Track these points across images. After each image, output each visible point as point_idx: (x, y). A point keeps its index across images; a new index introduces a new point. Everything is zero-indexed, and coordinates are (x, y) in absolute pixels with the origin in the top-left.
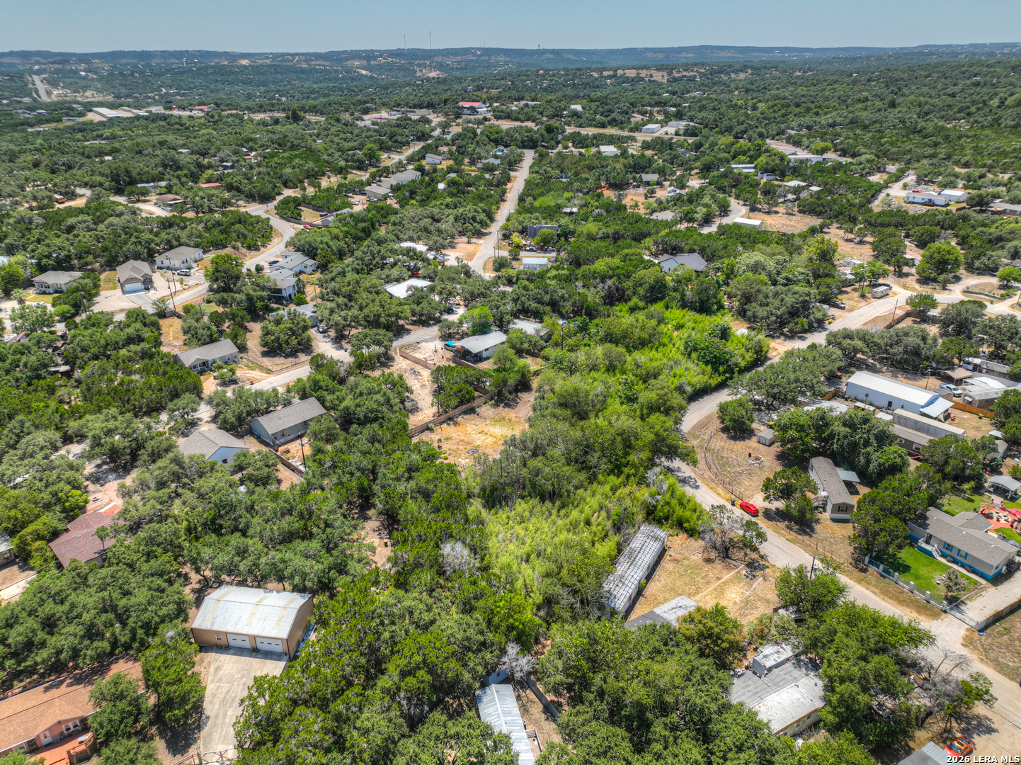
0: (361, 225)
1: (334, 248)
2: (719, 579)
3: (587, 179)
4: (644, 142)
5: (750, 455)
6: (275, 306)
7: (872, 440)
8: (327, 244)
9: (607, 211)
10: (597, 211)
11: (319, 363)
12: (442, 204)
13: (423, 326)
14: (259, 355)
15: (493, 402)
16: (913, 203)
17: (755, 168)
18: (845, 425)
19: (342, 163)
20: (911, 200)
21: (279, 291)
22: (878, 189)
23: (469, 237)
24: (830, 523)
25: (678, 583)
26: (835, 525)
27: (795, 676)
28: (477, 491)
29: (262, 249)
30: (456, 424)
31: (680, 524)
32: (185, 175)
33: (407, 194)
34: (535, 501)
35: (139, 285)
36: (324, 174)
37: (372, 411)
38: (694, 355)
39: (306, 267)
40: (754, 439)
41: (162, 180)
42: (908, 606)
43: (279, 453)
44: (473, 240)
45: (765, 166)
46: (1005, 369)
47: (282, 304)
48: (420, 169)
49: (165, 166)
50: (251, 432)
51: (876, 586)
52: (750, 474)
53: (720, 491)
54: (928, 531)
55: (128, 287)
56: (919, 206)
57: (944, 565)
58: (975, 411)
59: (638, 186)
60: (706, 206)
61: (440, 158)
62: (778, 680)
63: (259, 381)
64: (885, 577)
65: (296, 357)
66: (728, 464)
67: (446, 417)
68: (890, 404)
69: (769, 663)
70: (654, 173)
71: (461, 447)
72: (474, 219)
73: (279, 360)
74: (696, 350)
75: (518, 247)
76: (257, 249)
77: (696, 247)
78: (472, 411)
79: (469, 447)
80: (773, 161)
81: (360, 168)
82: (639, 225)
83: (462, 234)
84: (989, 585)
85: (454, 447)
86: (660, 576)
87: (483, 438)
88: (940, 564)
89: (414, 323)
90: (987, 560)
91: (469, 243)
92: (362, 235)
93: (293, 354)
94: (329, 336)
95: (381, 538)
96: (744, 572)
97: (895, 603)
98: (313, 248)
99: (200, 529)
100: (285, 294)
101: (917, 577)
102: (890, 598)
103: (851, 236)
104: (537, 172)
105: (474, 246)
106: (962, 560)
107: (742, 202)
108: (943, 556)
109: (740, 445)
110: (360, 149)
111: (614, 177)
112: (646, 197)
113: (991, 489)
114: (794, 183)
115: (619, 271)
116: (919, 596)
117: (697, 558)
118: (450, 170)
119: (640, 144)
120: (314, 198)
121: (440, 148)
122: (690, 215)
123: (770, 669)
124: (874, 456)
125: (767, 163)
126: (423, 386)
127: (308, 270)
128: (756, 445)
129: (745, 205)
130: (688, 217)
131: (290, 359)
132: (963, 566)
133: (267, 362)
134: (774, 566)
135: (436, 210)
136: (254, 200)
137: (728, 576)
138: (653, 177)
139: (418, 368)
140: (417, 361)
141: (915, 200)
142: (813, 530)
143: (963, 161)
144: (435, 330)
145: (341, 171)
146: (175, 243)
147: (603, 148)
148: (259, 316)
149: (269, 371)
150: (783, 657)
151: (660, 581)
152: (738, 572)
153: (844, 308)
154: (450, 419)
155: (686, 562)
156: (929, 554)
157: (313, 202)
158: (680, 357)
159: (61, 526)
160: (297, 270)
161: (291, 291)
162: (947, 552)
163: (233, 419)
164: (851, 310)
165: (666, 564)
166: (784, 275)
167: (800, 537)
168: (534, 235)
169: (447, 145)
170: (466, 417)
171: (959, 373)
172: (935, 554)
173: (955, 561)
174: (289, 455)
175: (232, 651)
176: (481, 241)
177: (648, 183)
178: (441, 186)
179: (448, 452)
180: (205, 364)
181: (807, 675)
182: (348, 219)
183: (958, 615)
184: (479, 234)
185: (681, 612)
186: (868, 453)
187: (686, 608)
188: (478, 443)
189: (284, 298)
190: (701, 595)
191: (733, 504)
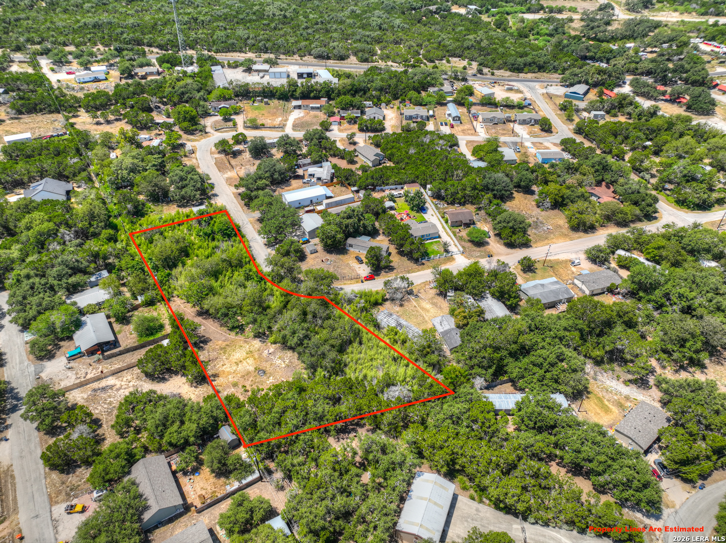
2: (415, 307)
25: (415, 320)
40: (308, 253)
43: (200, 505)
46: (309, 160)
52: (338, 267)
54: (414, 236)
58: (331, 184)
62: (487, 308)
64: (429, 261)
68: (310, 202)
71: (251, 379)
79: (254, 374)
84: (440, 239)
87: (245, 364)
90: (436, 232)
95: (347, 438)
101: (432, 253)
102: (441, 265)
108: (424, 240)
109: (310, 261)
113: (390, 210)
116: (443, 257)
117: (398, 308)
128: (314, 255)
132: (430, 239)
137: (414, 303)
139: (96, 385)
140: (82, 385)
141: (84, 80)
152: (413, 299)
155: (400, 313)
162: (423, 238)
167: (394, 271)
170: (208, 368)
171: (299, 172)
173: (428, 240)
181: (486, 300)
183: (455, 254)
185: (445, 322)
186: (364, 224)
187: (443, 320)
188: (251, 368)
190: (425, 316)
191: (362, 282)
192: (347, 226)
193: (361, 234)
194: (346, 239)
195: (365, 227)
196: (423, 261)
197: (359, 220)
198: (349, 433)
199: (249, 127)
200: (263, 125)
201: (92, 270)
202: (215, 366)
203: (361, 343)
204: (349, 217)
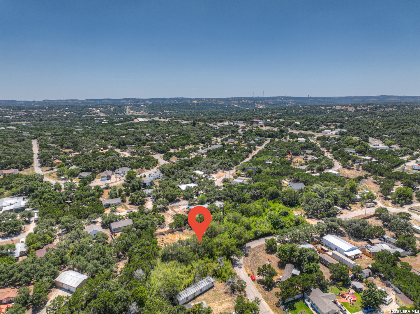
2: (224, 299)
4: (318, 137)
5: (269, 260)
6: (142, 188)
7: (306, 259)
8: (168, 169)
9: (281, 164)
10: (277, 163)
13: (186, 200)
14: (128, 204)
15: (191, 228)
16: (414, 169)
17: (355, 150)
18: (299, 252)
19: (196, 141)
20: (414, 168)
21: (145, 184)
23: (223, 170)
25: (209, 298)
29: (151, 169)
30: (174, 234)
32: (141, 143)
33: (212, 153)
34: (177, 262)
35: (106, 178)
36: (188, 144)
38: (270, 221)
39: (160, 176)
40: (275, 254)
41: (133, 144)
44: (224, 171)
46: (395, 242)
47: (145, 188)
48: (223, 144)
49: (136, 140)
50: (109, 228)
53: (248, 271)
54: (309, 296)
55: (103, 178)
57: (310, 311)
58: (372, 257)
59: (303, 155)
61: (234, 140)
63: (122, 212)
64: (284, 310)
65: (138, 206)
66: (259, 261)
68: (336, 249)
70: (312, 150)
72: (227, 164)
73: (133, 206)
75: (239, 175)
76: (149, 169)
77: (305, 181)
78: (182, 230)
80: (362, 148)
81: (203, 143)
82: (289, 170)
86: (205, 295)
91: (223, 172)
94: (153, 200)
96: (235, 299)
103: (376, 181)
104: (266, 147)
106: (317, 310)
107: (341, 164)
109: (268, 256)
112: (303, 159)
113: (352, 287)
114: (366, 157)
119: (316, 138)
120: (179, 152)
121: (236, 137)
122: (312, 168)
124: (305, 266)
125: (359, 149)
127: (161, 178)
128: (274, 256)
131: (136, 206)
132: (317, 312)
133: (129, 206)
135: (216, 160)
136: (159, 153)
138: (310, 152)
139: (174, 214)
140: (175, 212)
141: (415, 168)
142: (271, 290)
144: (188, 202)
145: (195, 144)
146: (123, 165)
147: (300, 139)
148: (135, 191)
149: (127, 209)
151: (204, 296)
152: (233, 299)
154: (173, 232)
155: (218, 292)
156: (307, 306)
158: (266, 221)
159: (41, 246)
160: (156, 177)
161: (148, 184)
163: (105, 223)
164: (352, 211)
165: (211, 292)
167: (266, 291)
168: (246, 171)
169: (240, 135)
172: (309, 306)
173: (315, 310)
175: (63, 290)
176: (228, 172)
177: (307, 154)
178: (226, 151)
180: (109, 205)
184: (229, 169)
189: (147, 186)
190: (214, 303)
191: (249, 276)
194: (288, 262)
196: (282, 307)
202: (180, 233)
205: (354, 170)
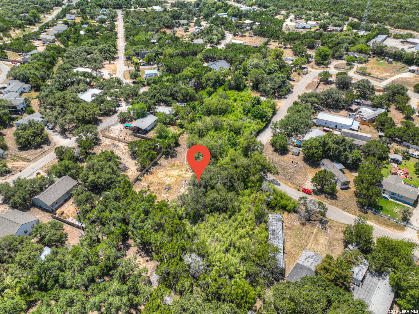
0: (48, 60)
1: (39, 76)
2: (312, 233)
3: (155, 24)
4: (172, 3)
6: (15, 116)
7: (348, 149)
9: (172, 41)
10: (167, 41)
11: (61, 152)
12: (88, 43)
13: (107, 116)
14: (17, 150)
15: (164, 156)
17: (227, 14)
18: (334, 143)
19: (20, 22)
20: (297, 27)
21: (15, 107)
22: (281, 22)
23: (110, 61)
24: (341, 191)
25: (297, 241)
26: (343, 192)
27: (374, 282)
28: (184, 215)
30: (151, 173)
31: (284, 208)
33: (66, 38)
34: (216, 215)
36: (10, 29)
37: (108, 179)
38: (249, 115)
39: (24, 89)
40: (290, 153)
42: (391, 227)
43: (57, 216)
44: (112, 62)
45: (232, 14)
46: (369, 103)
47: (18, 114)
48: (66, 23)
50: (34, 205)
51: (374, 220)
52: (297, 172)
53: (290, 185)
54: (384, 188)
56: (301, 29)
58: (367, 124)
59: (179, 27)
60: (217, 35)
61: (74, 16)
62: (369, 287)
63: (25, 168)
64: (375, 214)
65: (42, 148)
66: (285, 168)
67: (144, 170)
68: (336, 126)
69: (361, 278)
70: (184, 19)
71: (160, 187)
72: (109, 50)
73: (32, 152)
74: (249, 112)
75: (137, 64)
77: (222, 57)
78: (156, 164)
79: (164, 186)
80: (235, 11)
81: (31, 23)
82: (191, 47)
83: (106, 59)
84: (413, 208)
85: (156, 188)
86: (287, 239)
87: (169, 179)
88: (391, 202)
89: (102, 115)
90: (412, 198)
91: (110, 64)
92: (49, 65)
93: (39, 146)
94: (56, 131)
95: (142, 257)
96: (320, 227)
97: (385, 226)
98: (26, 77)
99: (28, 287)
100: (18, 108)
101: (387, 211)
102: (383, 224)
103: (281, 45)
104: (128, 22)
105: (114, 65)
106: (400, 199)
107: (229, 32)
108: (392, 198)
109: (285, 157)
110: (27, 13)
111: (167, 23)
112: (185, 32)
113: (392, 161)
114: (248, 21)
115: (196, 74)
116: (393, 221)
117: (297, 224)
118: (83, 23)
119: (170, 5)
120: (11, 44)
121: (71, 11)
122: (211, 40)
123: (362, 281)
124: (350, 155)
125: (233, 12)
126: (123, 153)
127: (26, 90)
128: (292, 156)
129: (230, 33)
130: (210, 41)
131: (39, 150)
132: (400, 201)
133: (24, 154)
134: (331, 220)
135: (87, 47)
137: (315, 231)
138: (185, 22)
139: (116, 142)
140: (113, 139)
141: (299, 27)
142: (336, 196)
143: (309, 8)
144: (115, 118)
145: (20, 26)
147: (155, 7)
148: (7, 124)
149: (28, 160)
150: (364, 272)
151: (288, 242)
152: (318, 227)
153: (294, 81)
154: (147, 171)
155: (294, 228)
156: (386, 198)
157: (12, 47)
158: (242, 116)
160: (20, 91)
161: (22, 106)
162: (393, 196)
164: (298, 82)
165: (287, 232)
166: (268, 68)
167: (334, 201)
168: (143, 57)
169: (75, 9)
170: (154, 168)
171: (354, 107)
172: (388, 198)
173: (397, 200)
174: (64, 215)
176: (116, 62)
177: (183, 25)
178: (82, 32)
179: (155, 192)
181: (379, 280)
182: (39, 57)
183: (411, 226)
184: (114, 59)
185: (311, 260)
186: (347, 155)
187: (312, 257)
188: (168, 183)
189: (18, 111)
190: (309, 244)
191: (299, 190)
192: (329, 149)
193: (339, 162)
194: (323, 158)
195: (347, 158)
196: (369, 211)
197: (345, 150)
198: (148, 256)
199: (359, 73)
200: (370, 74)
201: (179, 99)
202: (158, 169)
203: (230, 217)
204: (337, 143)
205: (247, 37)
